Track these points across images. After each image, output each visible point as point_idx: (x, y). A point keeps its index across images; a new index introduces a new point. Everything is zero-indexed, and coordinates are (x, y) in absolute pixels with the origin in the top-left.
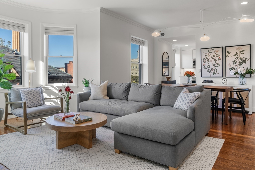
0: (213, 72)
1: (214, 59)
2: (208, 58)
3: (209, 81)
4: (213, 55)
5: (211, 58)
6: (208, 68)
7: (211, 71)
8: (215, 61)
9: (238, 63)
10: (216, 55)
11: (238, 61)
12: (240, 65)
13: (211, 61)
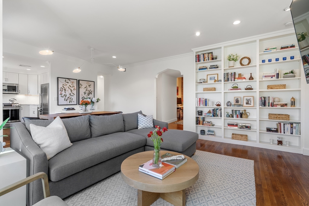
0: (69, 100)
1: (70, 89)
2: (65, 88)
4: (69, 86)
5: (68, 88)
6: (65, 97)
7: (67, 99)
8: (71, 91)
10: (72, 86)
11: (87, 92)
12: (88, 95)
13: (68, 91)
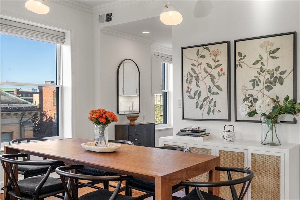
0: (207, 107)
1: (210, 75)
2: (197, 72)
3: (192, 131)
4: (207, 64)
5: (203, 72)
7: (202, 104)
8: (212, 78)
9: (265, 85)
10: (213, 64)
11: (264, 77)
12: (269, 88)
13: (203, 80)
